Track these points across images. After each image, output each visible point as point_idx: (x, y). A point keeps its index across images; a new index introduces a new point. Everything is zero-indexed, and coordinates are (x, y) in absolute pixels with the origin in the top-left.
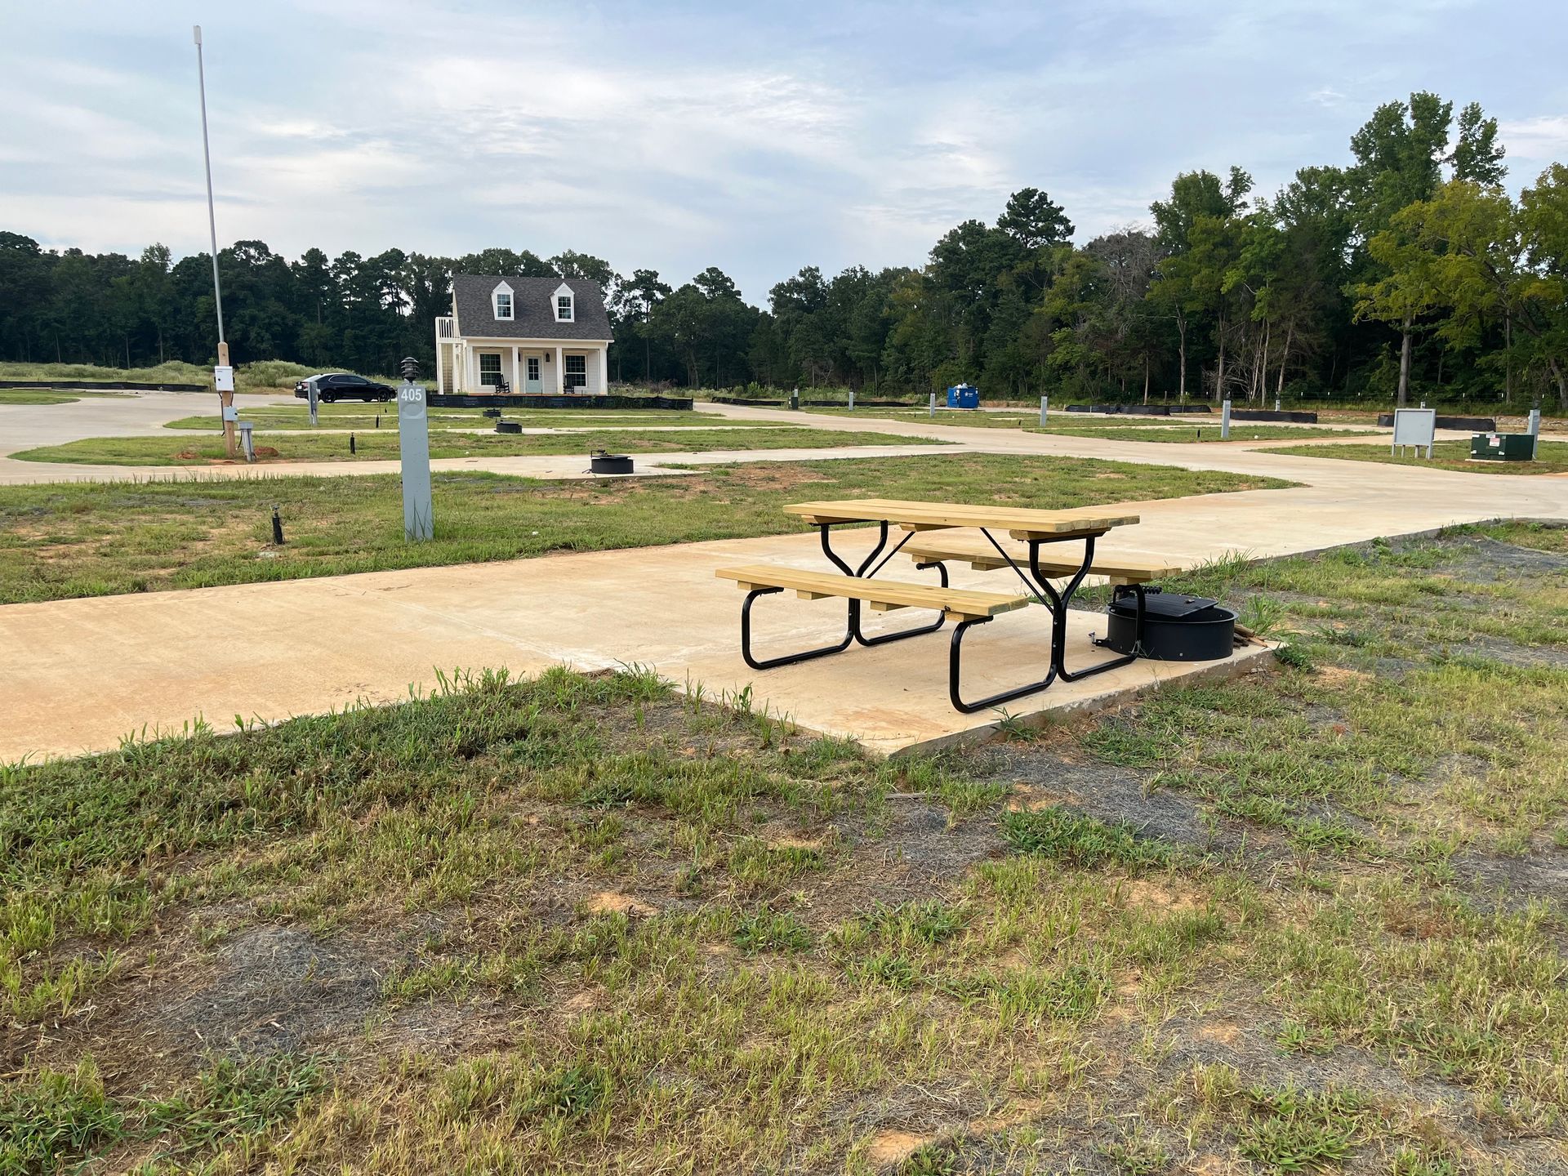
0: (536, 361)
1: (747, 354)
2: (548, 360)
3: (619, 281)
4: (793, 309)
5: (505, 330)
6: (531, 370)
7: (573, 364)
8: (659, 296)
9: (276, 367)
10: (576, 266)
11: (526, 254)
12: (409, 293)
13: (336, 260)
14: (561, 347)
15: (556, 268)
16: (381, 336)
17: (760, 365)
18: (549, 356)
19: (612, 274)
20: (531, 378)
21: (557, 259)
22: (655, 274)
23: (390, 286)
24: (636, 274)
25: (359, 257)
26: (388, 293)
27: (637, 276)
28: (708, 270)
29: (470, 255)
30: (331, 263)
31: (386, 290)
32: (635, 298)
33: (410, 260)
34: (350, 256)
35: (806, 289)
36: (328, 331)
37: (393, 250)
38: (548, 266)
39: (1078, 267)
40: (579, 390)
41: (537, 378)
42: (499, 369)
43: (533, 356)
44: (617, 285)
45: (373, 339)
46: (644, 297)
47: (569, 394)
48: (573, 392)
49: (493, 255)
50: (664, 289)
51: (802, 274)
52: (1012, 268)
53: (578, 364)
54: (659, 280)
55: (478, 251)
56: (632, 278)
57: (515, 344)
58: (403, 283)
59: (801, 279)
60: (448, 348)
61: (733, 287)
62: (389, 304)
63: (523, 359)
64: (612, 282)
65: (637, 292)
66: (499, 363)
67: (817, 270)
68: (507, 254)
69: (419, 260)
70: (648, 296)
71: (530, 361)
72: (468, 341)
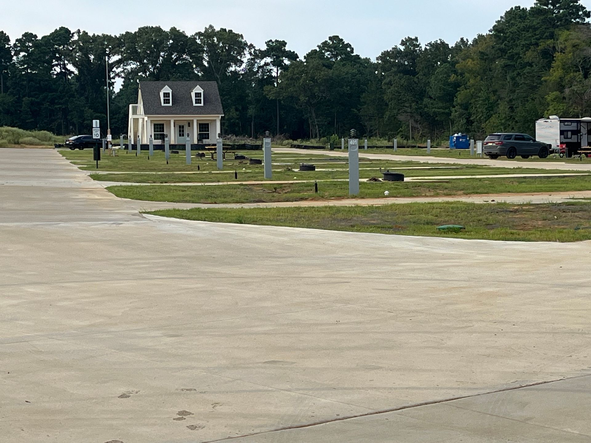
0: (183, 127)
1: (359, 110)
2: (189, 126)
3: (253, 50)
4: (396, 73)
5: (167, 111)
6: (180, 131)
7: (203, 128)
8: (287, 62)
9: (6, 131)
10: (215, 39)
11: (173, 30)
12: (75, 65)
13: (17, 40)
14: (196, 120)
15: (198, 41)
16: (52, 102)
17: (370, 120)
18: (190, 124)
19: (246, 44)
20: (180, 135)
21: (199, 34)
22: (284, 44)
23: (58, 59)
24: (267, 43)
25: (36, 36)
26: (57, 65)
27: (268, 45)
28: (330, 38)
29: (127, 33)
30: (12, 42)
31: (54, 62)
32: (266, 64)
33: (76, 37)
34: (29, 36)
35: (406, 56)
36: (10, 99)
37: (62, 29)
38: (193, 39)
39: (574, 46)
40: (205, 141)
41: (183, 135)
42: (163, 131)
43: (181, 124)
44: (251, 54)
45: (46, 105)
46: (274, 63)
47: (200, 143)
48: (202, 142)
49: (147, 33)
50: (293, 56)
51: (403, 43)
52: (537, 45)
53: (205, 128)
54: (287, 48)
55: (134, 30)
56: (264, 48)
57: (172, 119)
58: (69, 56)
59: (402, 48)
60: (136, 121)
61: (352, 51)
62: (58, 74)
63: (176, 126)
64: (246, 52)
65: (268, 60)
66: (163, 128)
67: (416, 39)
68: (158, 30)
69: (84, 36)
70: (278, 63)
71: (180, 127)
72: (148, 117)
